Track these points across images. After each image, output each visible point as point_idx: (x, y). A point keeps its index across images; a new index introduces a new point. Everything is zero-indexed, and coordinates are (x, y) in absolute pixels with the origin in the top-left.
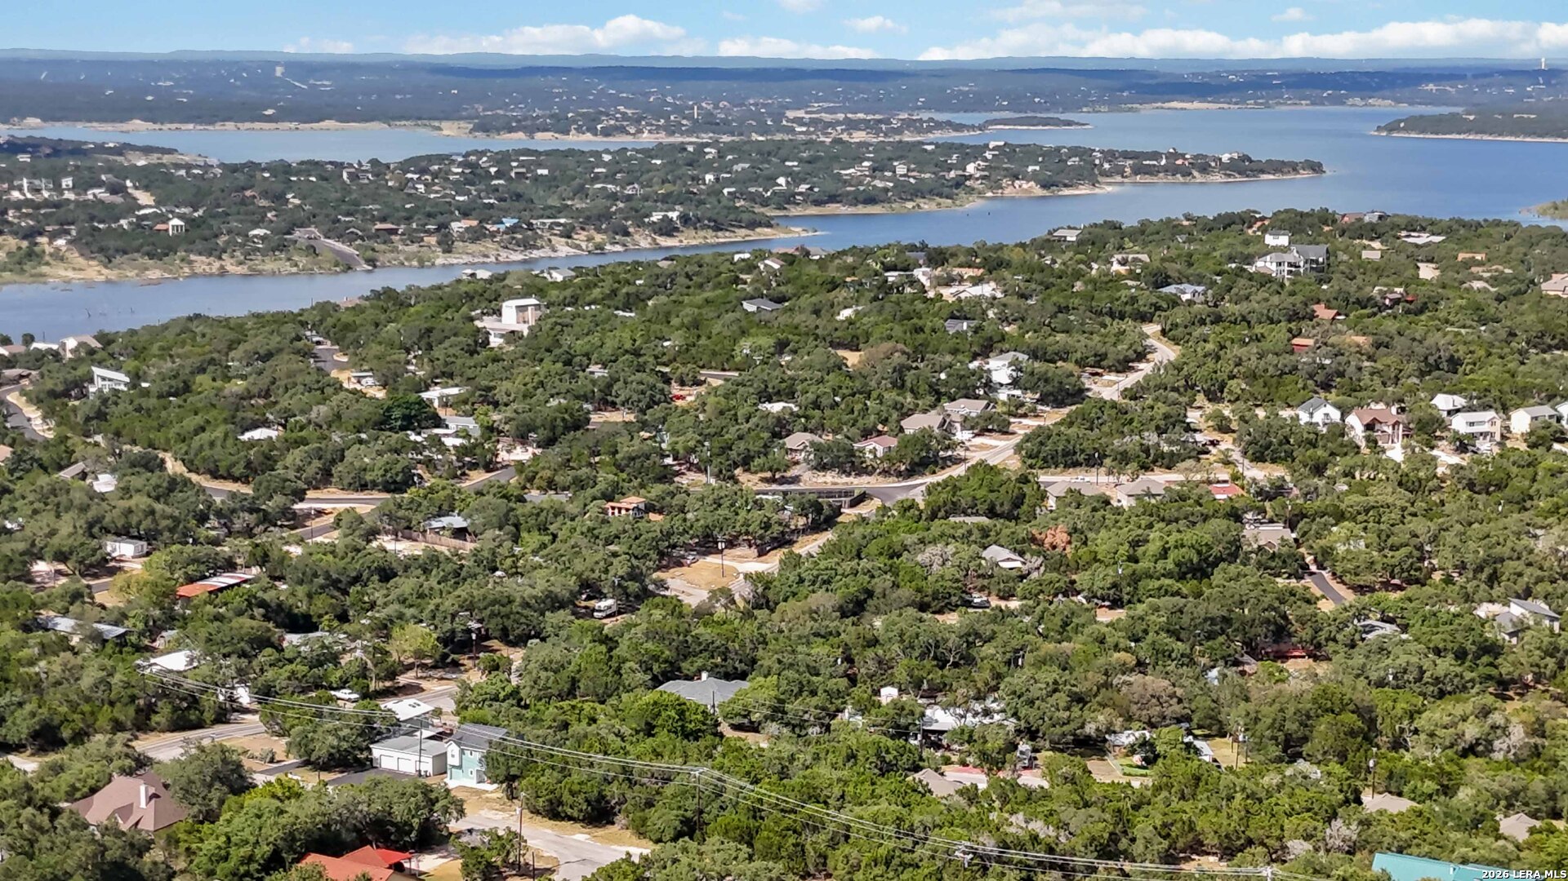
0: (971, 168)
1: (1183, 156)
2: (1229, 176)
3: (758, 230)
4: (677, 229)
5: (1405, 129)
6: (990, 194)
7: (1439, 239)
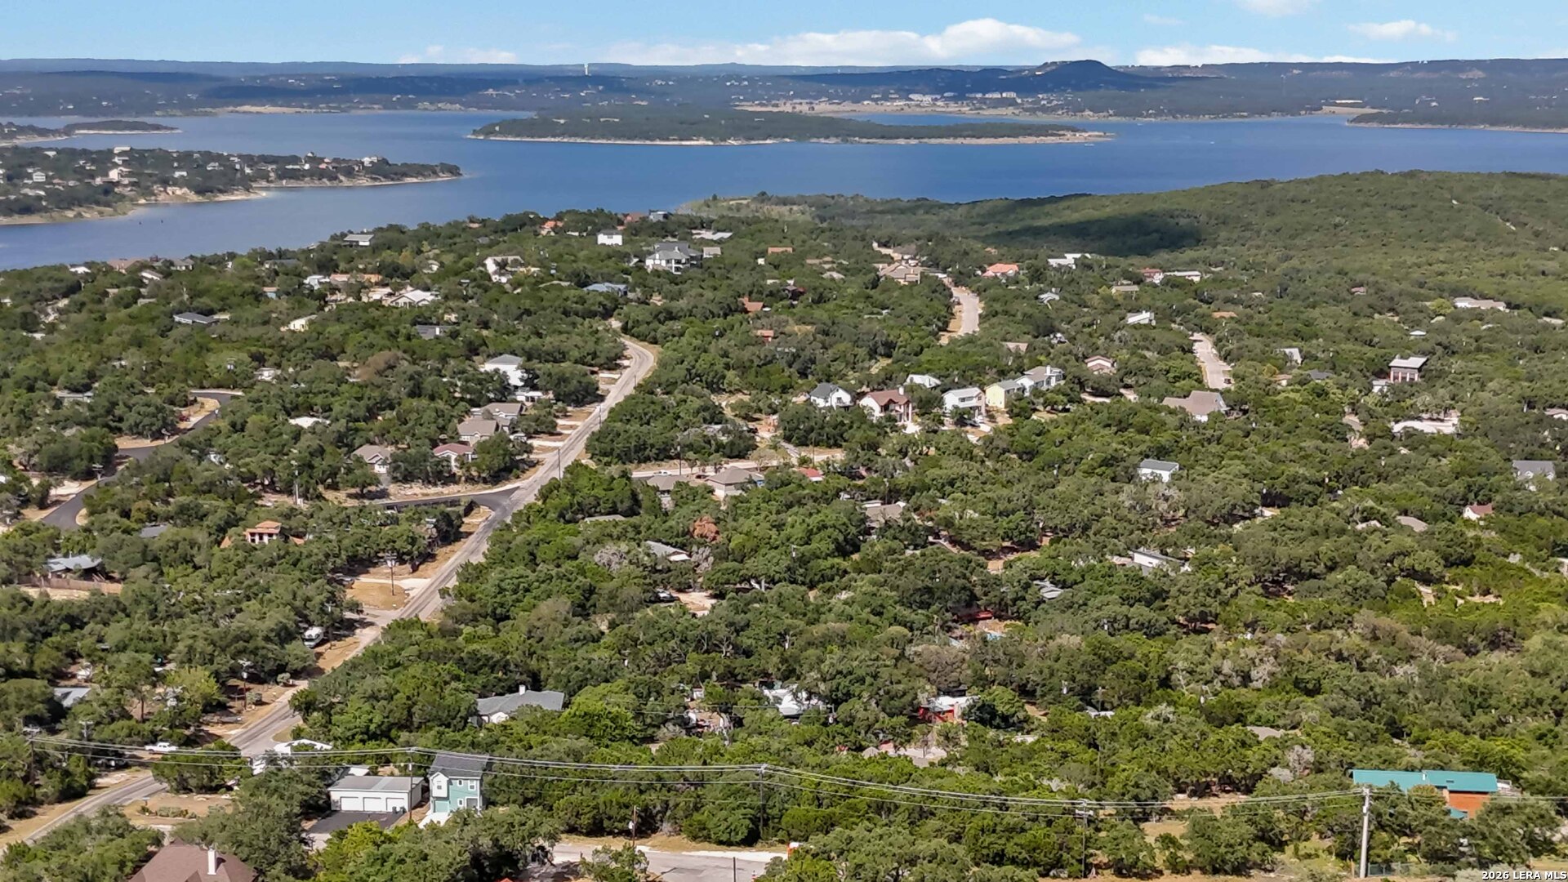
0: (114, 175)
1: (322, 160)
2: (375, 179)
5: (500, 133)
6: (142, 201)
7: (727, 235)
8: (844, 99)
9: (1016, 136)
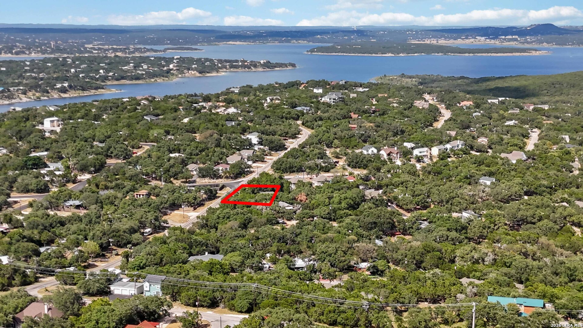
0: (171, 66)
1: (246, 61)
2: (264, 68)
3: (99, 90)
4: (67, 90)
5: (316, 51)
6: (180, 76)
7: (367, 89)
8: (450, 38)
9: (512, 53)
